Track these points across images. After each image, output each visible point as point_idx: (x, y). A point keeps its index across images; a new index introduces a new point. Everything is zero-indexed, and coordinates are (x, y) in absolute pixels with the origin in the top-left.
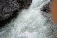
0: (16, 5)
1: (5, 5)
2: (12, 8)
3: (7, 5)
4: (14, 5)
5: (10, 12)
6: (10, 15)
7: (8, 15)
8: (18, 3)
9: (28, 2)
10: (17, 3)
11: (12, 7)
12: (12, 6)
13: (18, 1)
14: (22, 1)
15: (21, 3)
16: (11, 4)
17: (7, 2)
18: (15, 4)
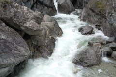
0: (24, 52)
1: (2, 50)
2: (15, 57)
3: (7, 50)
4: (20, 51)
5: (10, 65)
6: (9, 71)
7: (6, 70)
8: (29, 47)
9: (47, 46)
10: (27, 48)
11: (15, 54)
12: (16, 52)
13: (29, 43)
14: (36, 44)
15: (34, 47)
16: (15, 50)
17: (8, 44)
18: (22, 49)
